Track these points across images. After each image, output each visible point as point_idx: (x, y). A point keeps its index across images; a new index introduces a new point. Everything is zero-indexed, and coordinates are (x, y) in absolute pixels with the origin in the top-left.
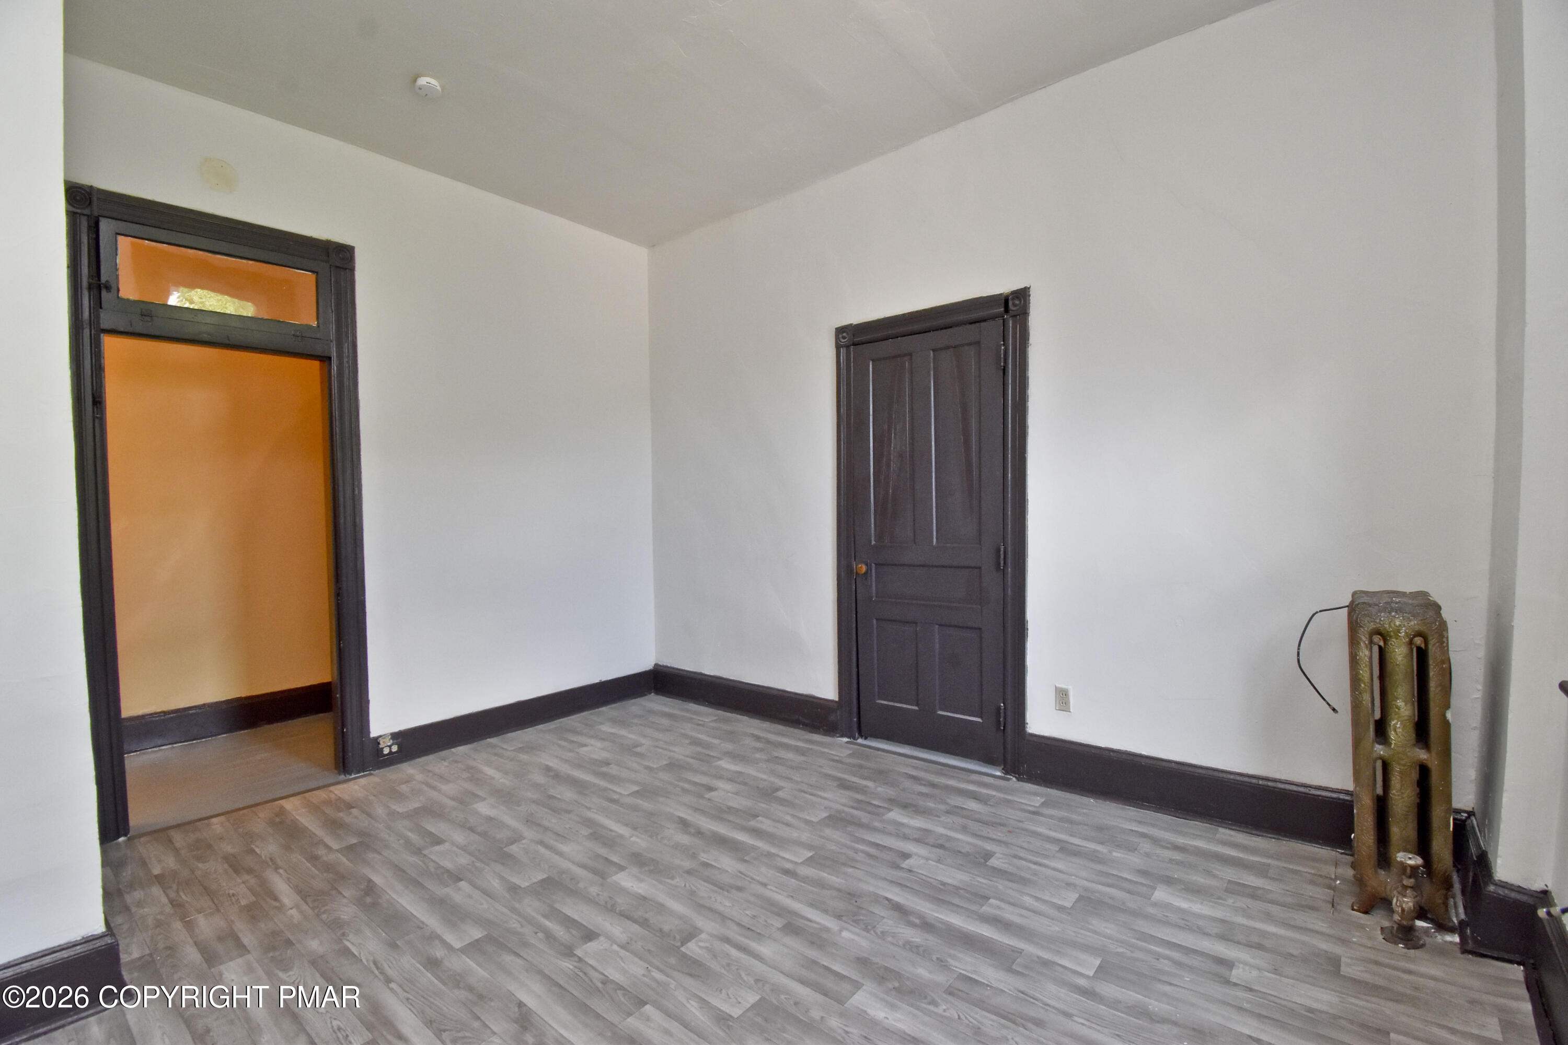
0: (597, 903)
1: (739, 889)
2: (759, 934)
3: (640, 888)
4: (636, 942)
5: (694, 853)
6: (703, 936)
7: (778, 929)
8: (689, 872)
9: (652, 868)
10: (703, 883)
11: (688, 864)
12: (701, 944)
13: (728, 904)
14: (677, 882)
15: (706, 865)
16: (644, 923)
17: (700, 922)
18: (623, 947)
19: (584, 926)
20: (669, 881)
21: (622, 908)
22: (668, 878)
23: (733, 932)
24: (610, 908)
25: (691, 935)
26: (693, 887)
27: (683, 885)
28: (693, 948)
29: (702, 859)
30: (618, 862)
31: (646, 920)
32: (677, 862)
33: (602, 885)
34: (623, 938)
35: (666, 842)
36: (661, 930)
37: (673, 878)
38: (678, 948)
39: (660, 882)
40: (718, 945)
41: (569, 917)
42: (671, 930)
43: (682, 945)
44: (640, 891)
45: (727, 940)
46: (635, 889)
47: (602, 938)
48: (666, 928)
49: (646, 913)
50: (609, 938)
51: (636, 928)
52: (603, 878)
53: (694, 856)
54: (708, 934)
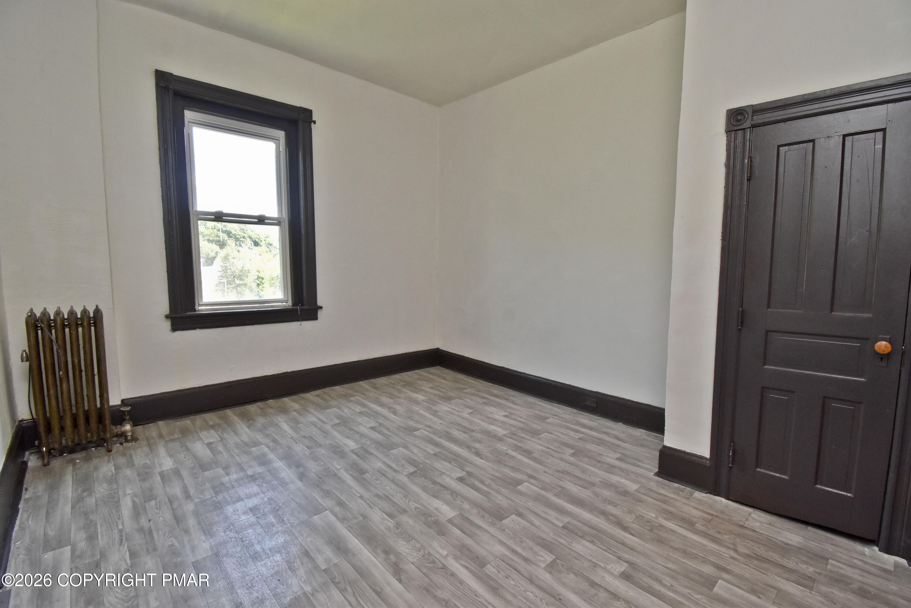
0: (462, 497)
1: (377, 496)
2: (379, 472)
3: (437, 503)
4: (438, 475)
5: (398, 529)
6: (405, 473)
7: (368, 473)
8: (405, 511)
9: (429, 519)
10: (398, 503)
11: (404, 518)
12: (407, 470)
13: (388, 487)
14: (414, 505)
15: (390, 516)
16: (434, 482)
17: (405, 480)
18: (444, 473)
19: (465, 485)
20: (418, 506)
21: (446, 492)
22: (419, 508)
23: (391, 473)
24: (454, 493)
25: (411, 475)
26: (405, 500)
27: (410, 502)
28: (412, 469)
29: (392, 521)
30: (454, 528)
31: (433, 484)
32: (411, 522)
33: (462, 509)
34: (444, 477)
35: (418, 545)
36: (426, 478)
37: (416, 508)
38: (418, 470)
39: (423, 506)
40: (399, 469)
41: (475, 491)
42: (421, 478)
43: (417, 470)
44: (437, 501)
45: (395, 471)
46: (441, 503)
47: (455, 477)
48: (423, 479)
49: (433, 487)
50: (452, 478)
51: (438, 480)
52: (462, 515)
53: (398, 525)
54: (402, 474)
